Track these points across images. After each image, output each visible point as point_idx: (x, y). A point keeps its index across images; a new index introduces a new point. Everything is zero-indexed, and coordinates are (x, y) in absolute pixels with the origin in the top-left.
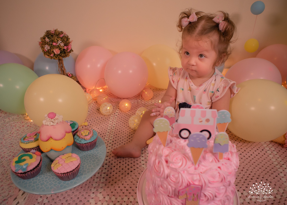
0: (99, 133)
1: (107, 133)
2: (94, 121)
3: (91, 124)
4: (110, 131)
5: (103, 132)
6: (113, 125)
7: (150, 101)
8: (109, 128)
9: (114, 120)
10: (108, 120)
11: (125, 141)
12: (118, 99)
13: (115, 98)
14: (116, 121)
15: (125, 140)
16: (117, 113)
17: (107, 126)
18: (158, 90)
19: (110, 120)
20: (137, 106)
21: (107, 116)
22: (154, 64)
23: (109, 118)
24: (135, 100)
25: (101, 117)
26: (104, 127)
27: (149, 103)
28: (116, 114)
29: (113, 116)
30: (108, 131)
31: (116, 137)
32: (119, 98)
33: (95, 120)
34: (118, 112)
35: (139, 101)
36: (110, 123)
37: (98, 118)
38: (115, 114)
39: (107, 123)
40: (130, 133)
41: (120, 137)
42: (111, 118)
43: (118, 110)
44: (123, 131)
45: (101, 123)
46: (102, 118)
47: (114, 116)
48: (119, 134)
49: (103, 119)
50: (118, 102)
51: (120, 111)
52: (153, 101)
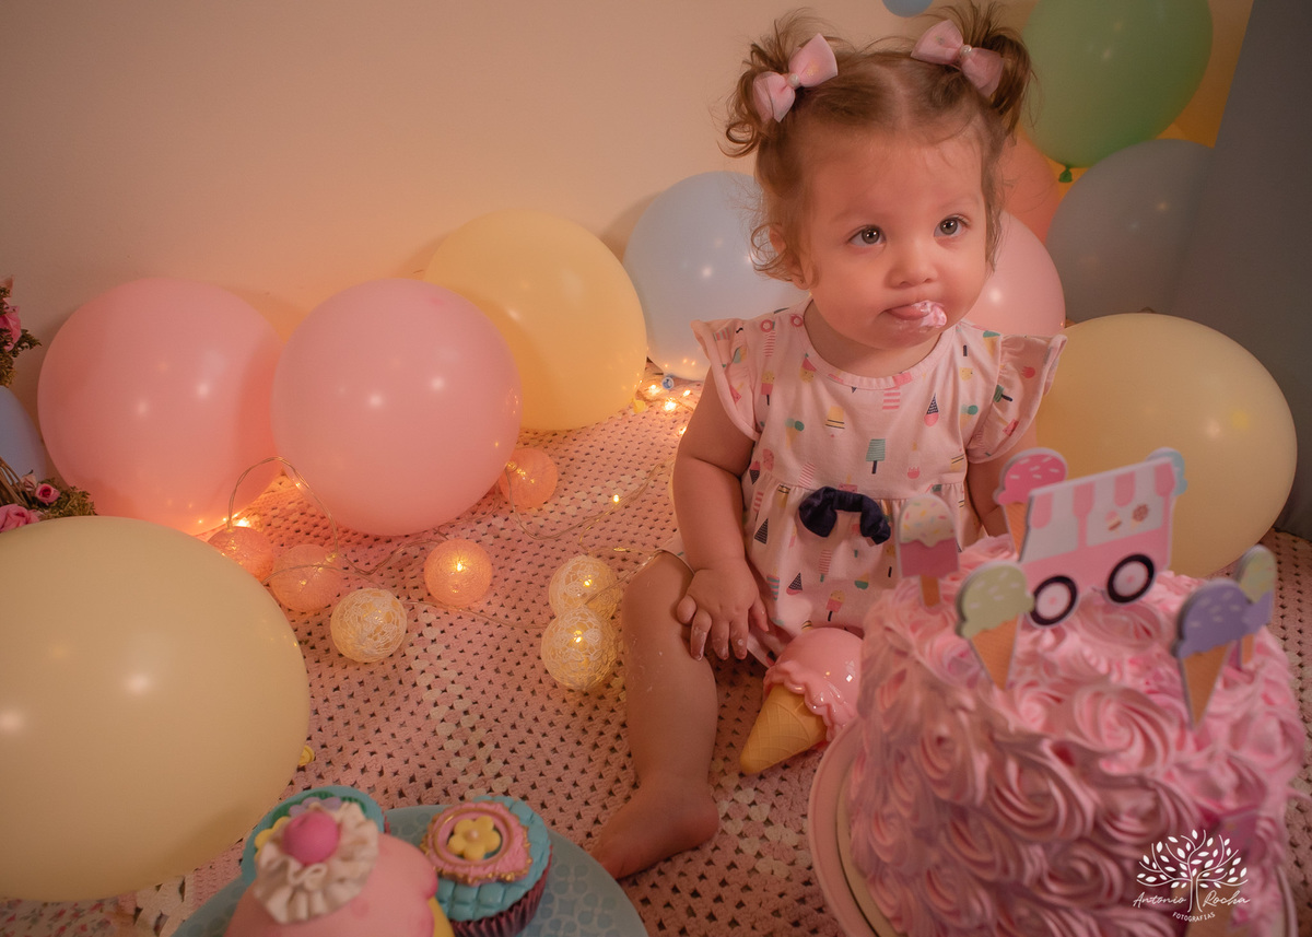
0: (412, 779)
1: (459, 764)
2: (331, 719)
3: (324, 746)
4: (457, 744)
5: (432, 767)
6: (460, 706)
7: (548, 508)
8: (444, 730)
9: (443, 674)
10: (408, 685)
11: (583, 772)
12: (377, 547)
13: (359, 543)
14: (452, 674)
15: (576, 764)
16: (429, 625)
17: (419, 720)
18: (549, 437)
19: (423, 681)
20: (507, 553)
21: (389, 665)
22: (514, 314)
23: (401, 670)
24: (473, 523)
25: (354, 681)
26: (411, 732)
27: (556, 517)
28: (430, 633)
29: (418, 650)
30: (450, 746)
31: (522, 768)
32: (376, 540)
33: (334, 711)
34: (431, 617)
35: (498, 522)
36: (429, 696)
37: (344, 693)
38: (421, 635)
39: (413, 702)
40: (574, 715)
41: (541, 760)
42: (417, 666)
43: (426, 607)
44: (529, 718)
45: (380, 718)
46: (361, 683)
47: (425, 650)
48: (520, 740)
49: (369, 688)
50: (388, 565)
51: (441, 612)
52: (565, 500)
